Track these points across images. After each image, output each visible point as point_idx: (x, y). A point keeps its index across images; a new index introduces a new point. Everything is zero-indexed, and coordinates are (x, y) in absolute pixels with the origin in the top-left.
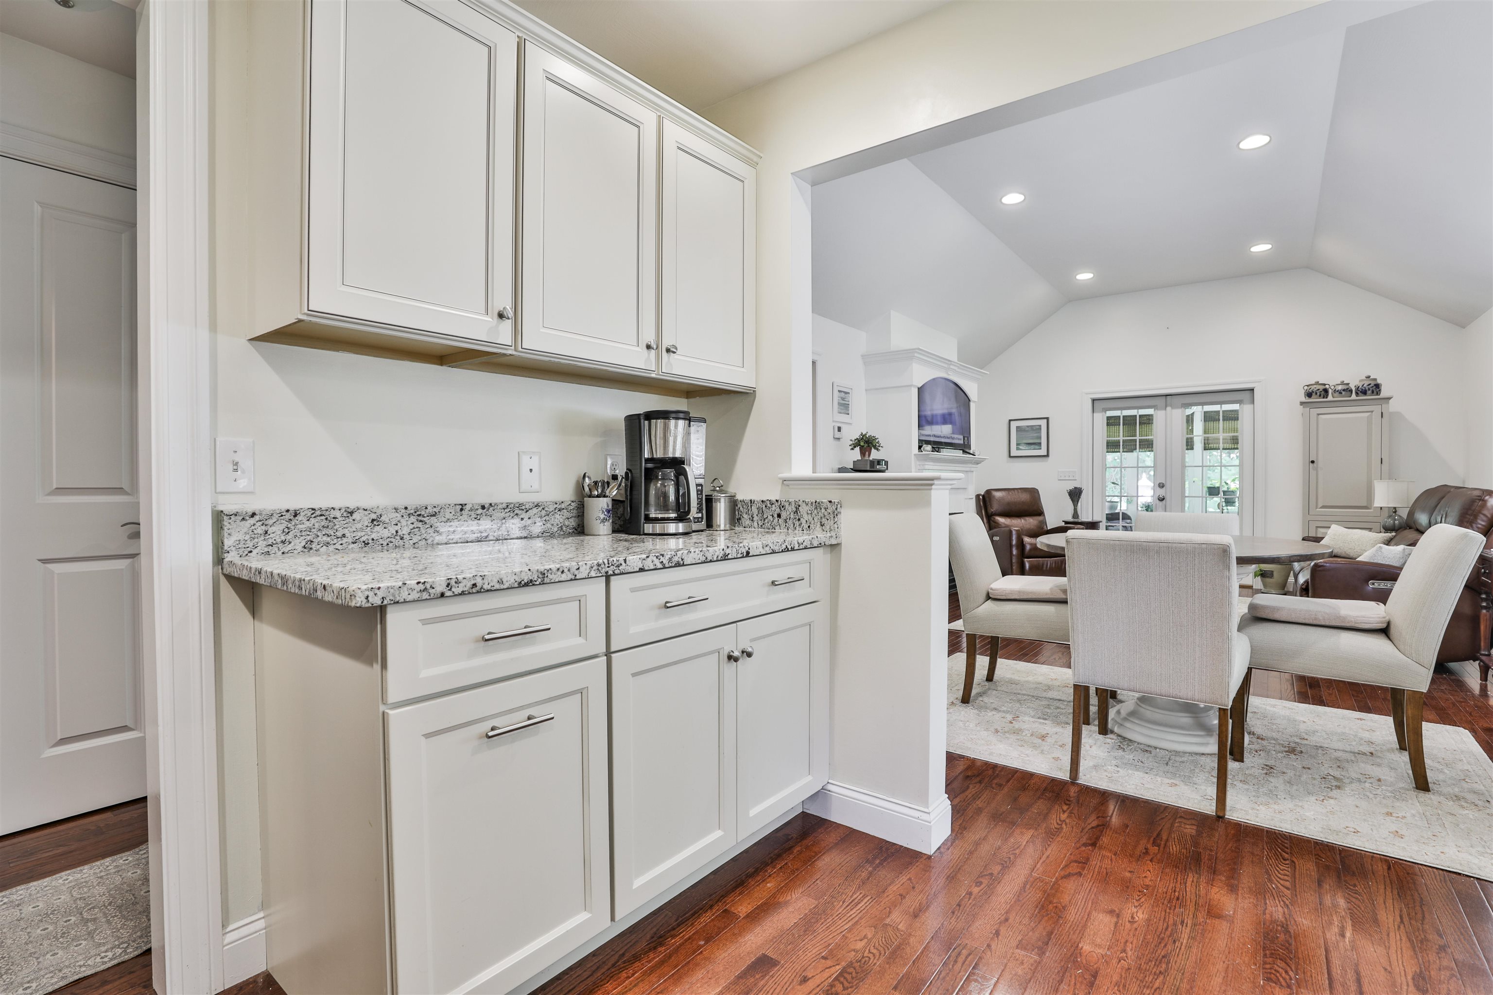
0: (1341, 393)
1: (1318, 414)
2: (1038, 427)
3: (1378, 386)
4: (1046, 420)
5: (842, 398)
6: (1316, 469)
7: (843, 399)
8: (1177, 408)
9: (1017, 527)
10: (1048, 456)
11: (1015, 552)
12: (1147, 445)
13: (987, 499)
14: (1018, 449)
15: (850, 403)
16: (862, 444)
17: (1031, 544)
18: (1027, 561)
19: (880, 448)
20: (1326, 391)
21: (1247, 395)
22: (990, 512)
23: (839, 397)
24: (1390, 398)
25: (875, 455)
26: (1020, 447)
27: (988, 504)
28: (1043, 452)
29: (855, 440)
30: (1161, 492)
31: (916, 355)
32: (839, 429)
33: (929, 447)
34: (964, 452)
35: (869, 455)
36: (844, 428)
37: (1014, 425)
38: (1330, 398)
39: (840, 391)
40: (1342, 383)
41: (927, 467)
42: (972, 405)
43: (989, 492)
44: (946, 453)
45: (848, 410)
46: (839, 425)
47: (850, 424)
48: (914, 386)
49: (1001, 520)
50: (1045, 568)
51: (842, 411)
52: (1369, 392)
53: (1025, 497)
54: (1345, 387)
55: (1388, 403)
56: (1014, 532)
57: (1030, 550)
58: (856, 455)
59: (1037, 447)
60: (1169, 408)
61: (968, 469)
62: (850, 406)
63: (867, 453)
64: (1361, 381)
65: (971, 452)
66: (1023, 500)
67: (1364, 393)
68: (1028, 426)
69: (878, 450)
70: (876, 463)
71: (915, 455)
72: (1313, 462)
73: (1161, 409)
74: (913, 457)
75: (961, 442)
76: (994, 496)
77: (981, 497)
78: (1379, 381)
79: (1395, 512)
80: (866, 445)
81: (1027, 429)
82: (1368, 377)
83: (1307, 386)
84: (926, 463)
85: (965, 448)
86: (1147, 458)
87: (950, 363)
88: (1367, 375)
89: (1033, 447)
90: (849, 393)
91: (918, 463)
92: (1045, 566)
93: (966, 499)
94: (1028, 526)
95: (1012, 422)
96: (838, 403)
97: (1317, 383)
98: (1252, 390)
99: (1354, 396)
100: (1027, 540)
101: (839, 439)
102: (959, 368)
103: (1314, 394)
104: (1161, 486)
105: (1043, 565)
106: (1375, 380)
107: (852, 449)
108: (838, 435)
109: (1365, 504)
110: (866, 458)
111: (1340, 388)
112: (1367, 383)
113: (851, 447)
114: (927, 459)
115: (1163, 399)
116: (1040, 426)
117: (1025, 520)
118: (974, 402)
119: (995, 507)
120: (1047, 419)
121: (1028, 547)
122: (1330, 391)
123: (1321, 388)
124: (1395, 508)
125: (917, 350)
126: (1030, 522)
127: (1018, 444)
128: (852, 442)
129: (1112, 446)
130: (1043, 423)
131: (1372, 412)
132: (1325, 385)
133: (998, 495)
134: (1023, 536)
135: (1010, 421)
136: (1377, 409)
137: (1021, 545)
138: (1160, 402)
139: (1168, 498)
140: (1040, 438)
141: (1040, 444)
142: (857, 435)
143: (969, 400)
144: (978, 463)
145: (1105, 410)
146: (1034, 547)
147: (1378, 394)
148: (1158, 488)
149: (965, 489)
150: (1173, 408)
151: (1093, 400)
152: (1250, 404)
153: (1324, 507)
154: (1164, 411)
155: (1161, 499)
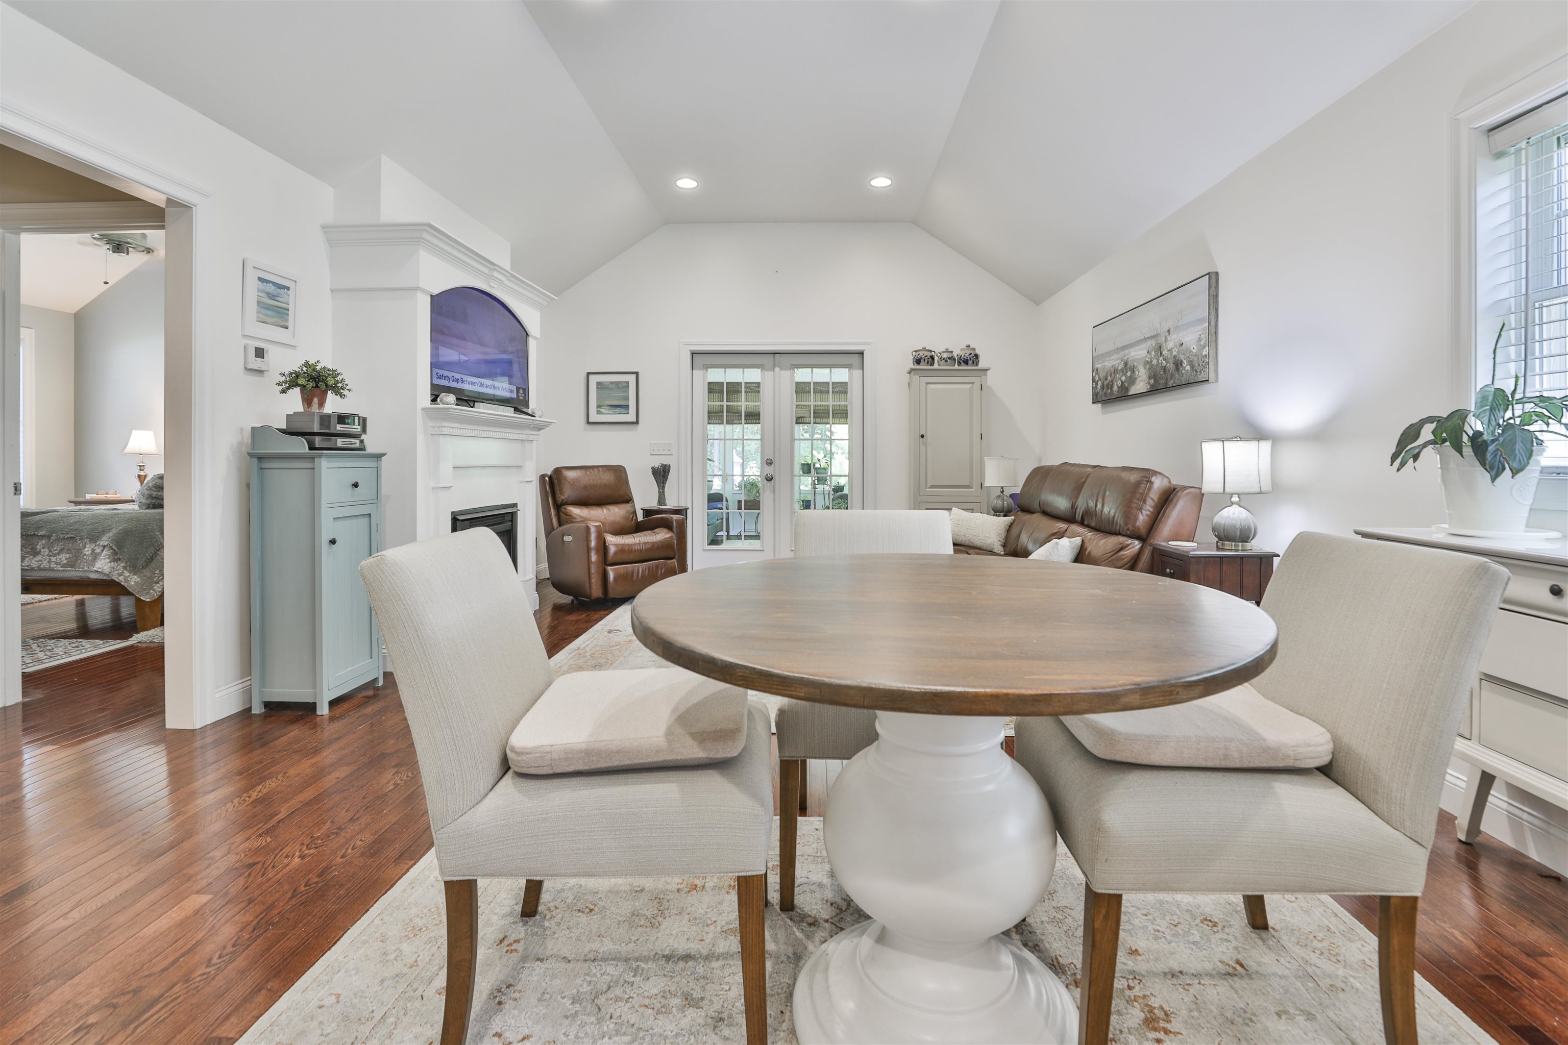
0: (946, 361)
1: (927, 383)
2: (625, 384)
3: (977, 356)
4: (634, 376)
5: (268, 294)
6: (925, 445)
7: (272, 296)
8: (786, 369)
9: (596, 521)
10: (637, 422)
11: (594, 558)
12: (754, 416)
13: (556, 481)
14: (599, 412)
15: (291, 307)
16: (302, 381)
17: (616, 545)
18: (612, 569)
19: (345, 392)
20: (932, 357)
21: (855, 359)
22: (559, 500)
23: (259, 290)
24: (987, 370)
25: (333, 404)
26: (602, 410)
27: (557, 488)
28: (631, 417)
29: (291, 374)
30: (769, 470)
31: (425, 235)
32: (260, 353)
33: (451, 398)
34: (517, 410)
35: (321, 404)
36: (273, 353)
37: (594, 379)
38: (936, 366)
39: (260, 279)
40: (947, 351)
41: (445, 431)
42: (532, 345)
43: (558, 471)
44: (482, 409)
45: (287, 320)
46: (262, 345)
47: (294, 347)
48: (424, 291)
49: (575, 511)
50: (635, 578)
51: (269, 320)
52: (970, 362)
53: (607, 478)
54: (949, 355)
55: (986, 375)
56: (593, 530)
57: (616, 553)
58: (294, 401)
59: (623, 411)
60: (777, 369)
61: (524, 437)
62: (291, 313)
63: (316, 400)
64: (962, 350)
65: (530, 412)
66: (605, 481)
67: (966, 362)
68: (611, 383)
69: (342, 396)
70: (334, 420)
71: (423, 409)
72: (922, 436)
73: (768, 370)
74: (419, 413)
75: (514, 396)
76: (565, 477)
77: (547, 478)
78: (977, 352)
79: (1002, 492)
80: (312, 384)
81: (611, 386)
82: (968, 346)
83: (915, 351)
84: (445, 424)
85: (519, 404)
86: (753, 430)
87: (492, 267)
88: (967, 344)
89: (618, 410)
90: (288, 288)
91: (430, 424)
92: (635, 575)
93: (521, 482)
94: (612, 518)
95: (591, 376)
96: (259, 303)
97: (924, 349)
98: (861, 353)
99: (956, 367)
100: (611, 539)
101: (260, 372)
102: (508, 279)
103: (922, 361)
104: (769, 463)
105: (633, 573)
106: (974, 349)
107: (283, 391)
108: (256, 363)
109: (968, 484)
110: (315, 408)
111: (945, 355)
112: (969, 352)
113: (280, 388)
114: (446, 416)
115: (771, 358)
116: (628, 383)
117: (609, 510)
118: (535, 338)
119: (567, 493)
120: (637, 373)
121: (612, 550)
122: (936, 359)
123: (929, 354)
124: (1002, 488)
125: (426, 228)
126: (615, 513)
127: (599, 406)
128: (283, 379)
129: (714, 416)
130: (631, 379)
131: (973, 383)
132: (931, 351)
133: (571, 475)
134: (605, 534)
135: (588, 374)
136: (976, 380)
137: (603, 547)
138: (768, 360)
139: (776, 478)
140: (627, 398)
141: (627, 407)
142: (295, 365)
143: (527, 334)
144: (539, 428)
145: (706, 367)
146: (622, 550)
147: (977, 365)
148: (765, 465)
149: (520, 467)
150: (781, 369)
151: (693, 354)
152: (859, 369)
153: (932, 487)
154: (772, 373)
155: (769, 479)
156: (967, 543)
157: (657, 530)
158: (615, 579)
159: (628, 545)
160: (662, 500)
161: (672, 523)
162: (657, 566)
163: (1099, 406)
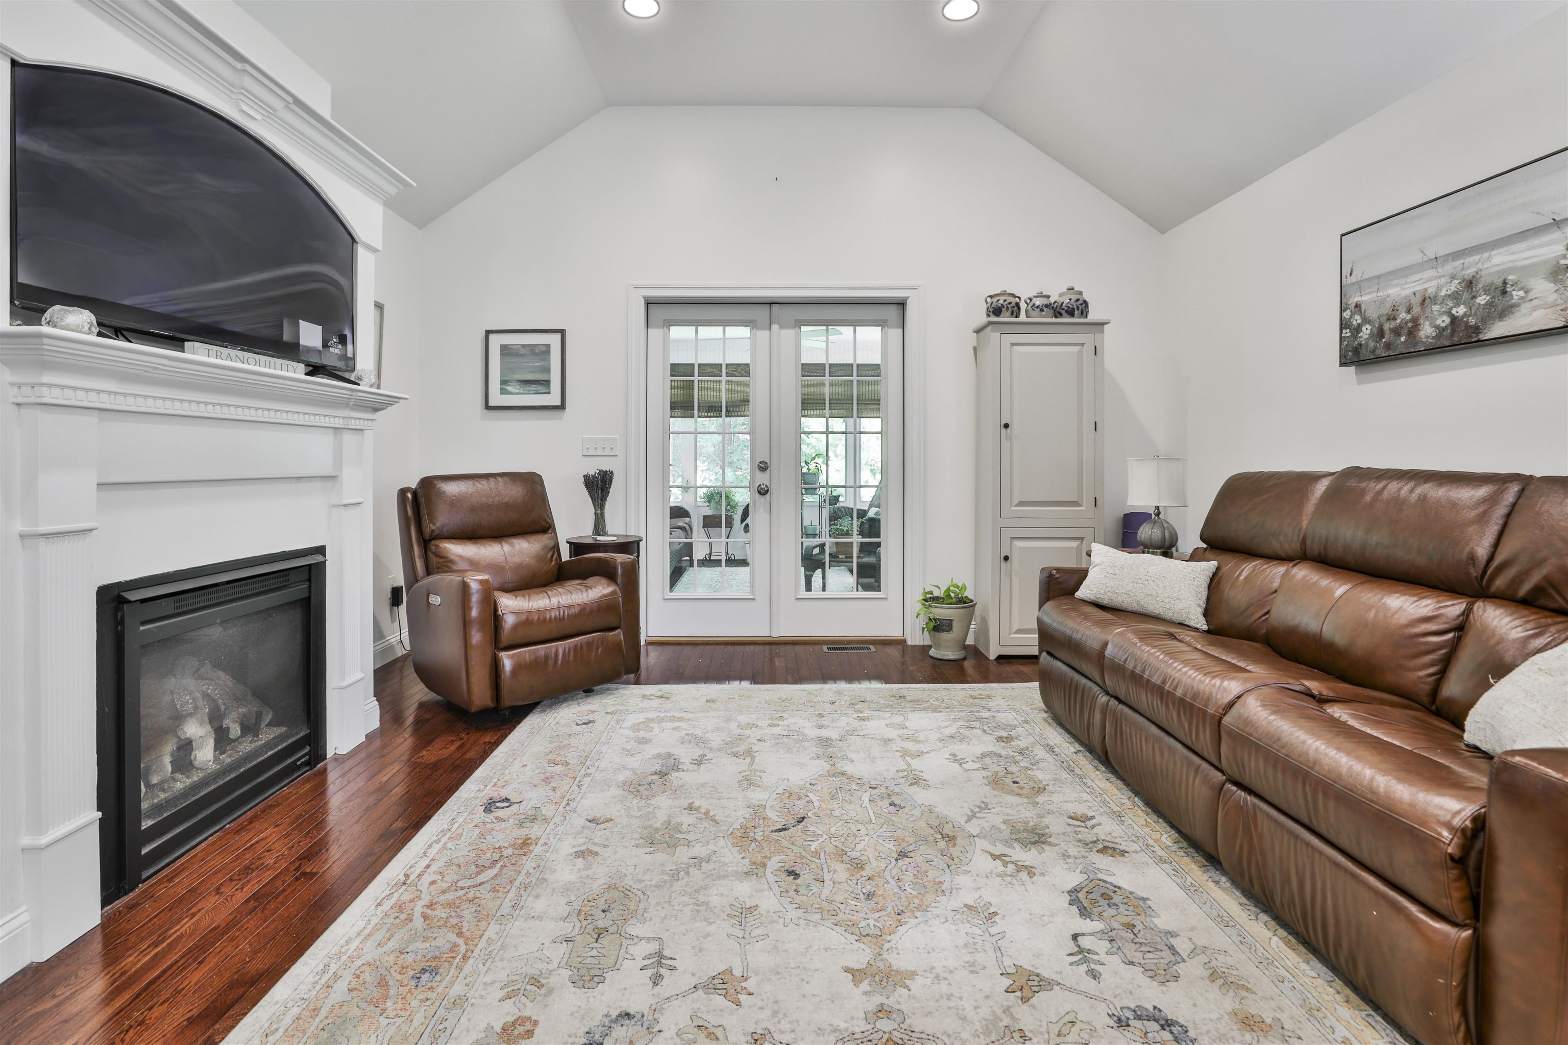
0: (1042, 310)
1: (1013, 345)
2: (544, 348)
3: (1085, 303)
4: (559, 336)
6: (1009, 438)
8: (788, 326)
10: (562, 407)
11: (475, 638)
13: (422, 500)
14: (503, 392)
17: (517, 613)
18: (510, 657)
20: (1017, 305)
21: (892, 313)
22: (427, 531)
24: (1101, 324)
26: (509, 388)
27: (424, 511)
28: (553, 398)
30: (763, 479)
33: (82, 319)
34: (308, 367)
37: (496, 341)
38: (1023, 317)
40: (1040, 295)
42: (362, 256)
43: (427, 483)
49: (456, 550)
52: (1076, 312)
53: (515, 492)
54: (1045, 301)
55: (1103, 332)
56: (478, 586)
57: (516, 627)
59: (541, 389)
60: (775, 327)
61: (339, 423)
64: (1060, 295)
65: (358, 378)
66: (506, 499)
67: (1071, 313)
68: (524, 346)
72: (1006, 426)
73: (762, 328)
76: (444, 492)
77: (409, 495)
78: (1086, 297)
79: (1159, 515)
81: (523, 351)
82: (1072, 288)
83: (991, 297)
85: (328, 359)
88: (1069, 285)
89: (533, 388)
92: (550, 662)
93: (335, 506)
95: (492, 336)
97: (1004, 293)
98: (902, 304)
99: (1056, 319)
100: (506, 601)
103: (1004, 310)
104: (763, 467)
105: (546, 661)
106: (1081, 293)
109: (1074, 498)
111: (1038, 302)
112: (1074, 298)
115: (763, 312)
116: (548, 346)
117: (512, 545)
119: (443, 519)
120: (562, 332)
121: (509, 622)
122: (1023, 306)
123: (1010, 300)
124: (1157, 509)
126: (522, 550)
127: (504, 382)
130: (554, 341)
131: (1082, 345)
132: (1014, 296)
133: (451, 489)
134: (497, 594)
135: (488, 332)
136: (1088, 339)
137: (493, 619)
138: (761, 313)
139: (774, 489)
140: (547, 370)
141: (547, 383)
143: (354, 240)
145: (669, 324)
146: (528, 619)
147: (1086, 317)
148: (758, 472)
149: (333, 478)
150: (781, 327)
151: (650, 303)
152: (898, 327)
153: (1021, 504)
154: (767, 333)
155: (763, 492)
156: (1136, 608)
157: (591, 581)
158: (517, 675)
159: (538, 611)
160: (599, 527)
161: (615, 568)
162: (589, 644)
163: (1352, 369)
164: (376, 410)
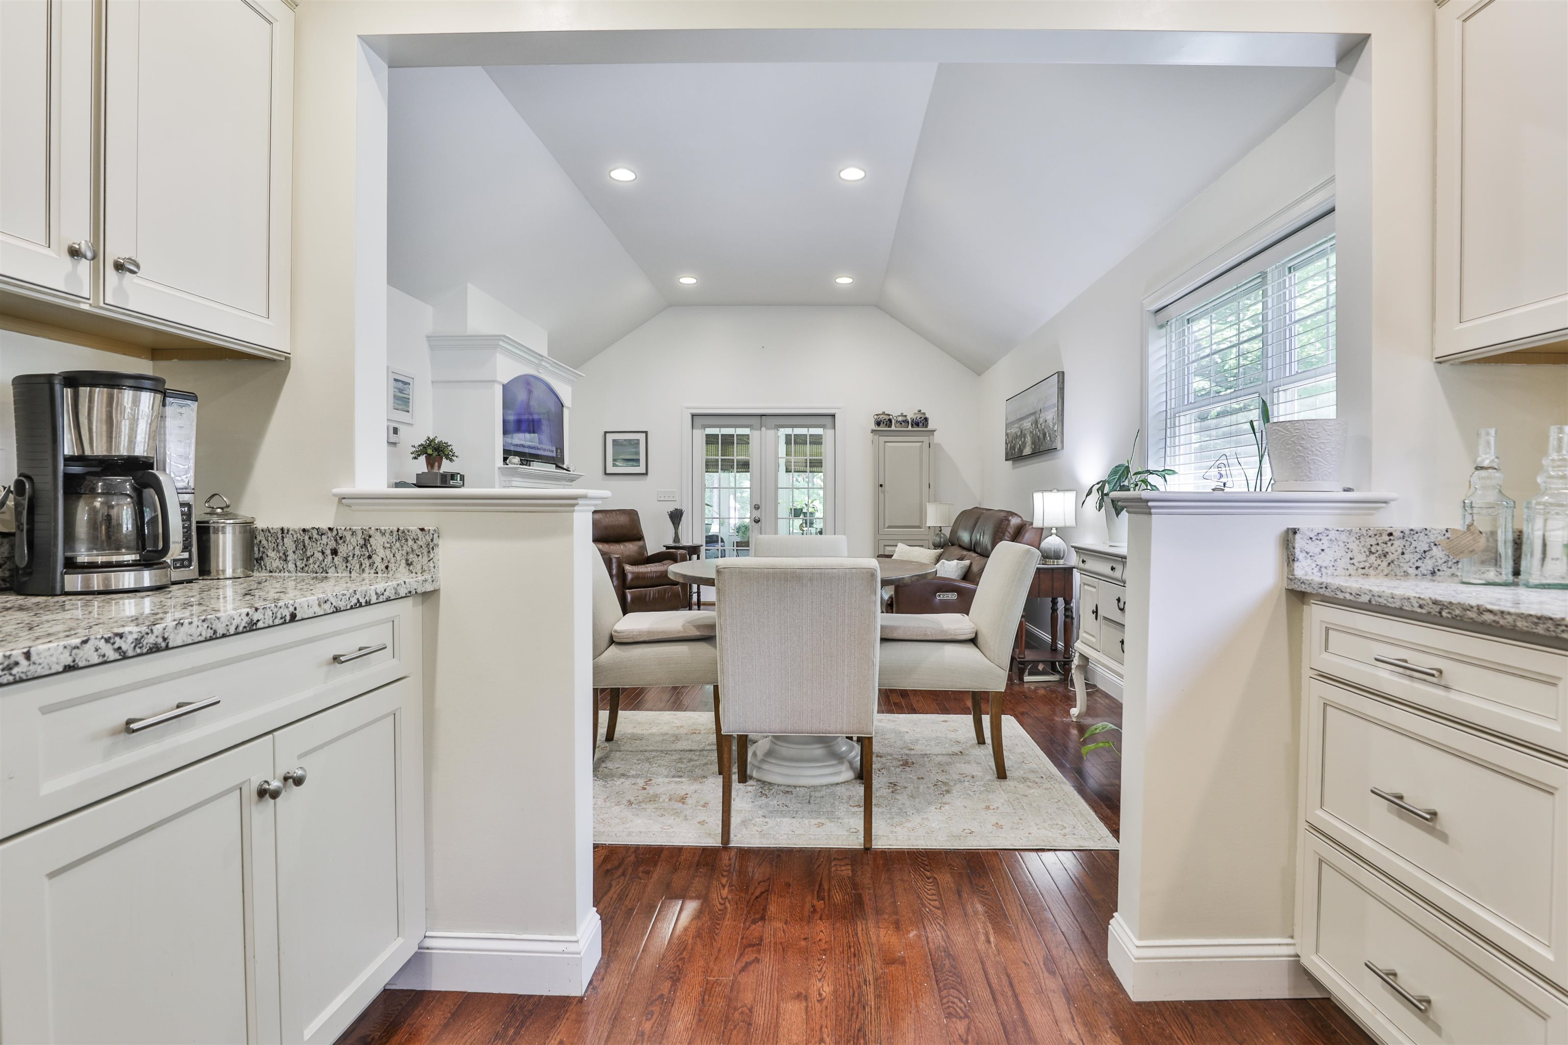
0: (902, 424)
1: (885, 442)
2: (636, 442)
3: (926, 419)
4: (644, 434)
5: (399, 389)
6: (884, 492)
7: (401, 391)
8: (774, 428)
9: (617, 554)
10: (646, 474)
12: (744, 466)
14: (614, 465)
15: (411, 397)
16: (430, 451)
17: (632, 573)
18: (629, 592)
19: (454, 458)
20: (890, 420)
21: (828, 421)
23: (395, 388)
24: (935, 431)
25: (446, 467)
26: (617, 464)
28: (641, 469)
29: (419, 446)
30: (757, 514)
31: (501, 343)
32: (396, 431)
33: (516, 459)
34: (558, 467)
35: (439, 467)
36: (402, 429)
37: (610, 438)
38: (893, 428)
39: (396, 380)
40: (902, 415)
41: (514, 484)
42: (566, 412)
44: (537, 467)
45: (408, 407)
46: (396, 425)
47: (411, 425)
48: (499, 382)
50: (647, 599)
51: (399, 407)
52: (921, 424)
53: (623, 520)
54: (904, 419)
55: (934, 435)
56: (614, 560)
57: (632, 579)
58: (421, 465)
59: (635, 464)
60: (763, 429)
62: (411, 401)
63: (436, 464)
64: (915, 414)
65: (565, 467)
66: (627, 522)
67: (917, 425)
68: (625, 440)
69: (451, 460)
70: (449, 477)
71: (498, 468)
72: (881, 486)
73: (757, 430)
74: (496, 470)
75: (554, 455)
78: (927, 416)
79: (941, 531)
80: (435, 454)
81: (625, 443)
82: (920, 411)
83: (876, 415)
84: (514, 479)
85: (557, 461)
86: (744, 480)
87: (541, 358)
88: (919, 409)
89: (631, 463)
90: (409, 384)
91: (503, 479)
92: (648, 597)
94: (627, 553)
95: (608, 435)
96: (395, 396)
97: (884, 413)
98: (834, 416)
99: (910, 428)
100: (628, 568)
101: (394, 444)
102: (551, 365)
103: (881, 423)
104: (757, 507)
105: (646, 595)
106: (924, 414)
107: (415, 458)
108: (393, 438)
109: (918, 524)
110: (436, 470)
111: (900, 419)
112: (919, 416)
113: (413, 455)
114: (514, 473)
115: (758, 419)
116: (638, 440)
117: (625, 546)
118: (568, 408)
120: (646, 432)
121: (630, 576)
122: (893, 421)
123: (887, 418)
124: (941, 527)
125: (502, 338)
126: (630, 548)
127: (614, 460)
128: (414, 449)
129: (711, 466)
130: (642, 437)
131: (923, 442)
132: (889, 415)
134: (624, 565)
135: (606, 433)
136: (925, 439)
137: (623, 574)
138: (756, 422)
139: (763, 520)
140: (638, 453)
141: (638, 460)
142: (422, 441)
143: (563, 405)
144: (571, 478)
145: (704, 427)
146: (637, 576)
147: (926, 427)
148: (754, 510)
150: (767, 429)
151: (693, 416)
152: (832, 429)
153: (889, 527)
154: (759, 432)
155: (757, 521)
157: (665, 562)
158: (632, 599)
159: (642, 573)
161: (677, 556)
162: (665, 590)
163: (1011, 462)
164: (572, 481)
